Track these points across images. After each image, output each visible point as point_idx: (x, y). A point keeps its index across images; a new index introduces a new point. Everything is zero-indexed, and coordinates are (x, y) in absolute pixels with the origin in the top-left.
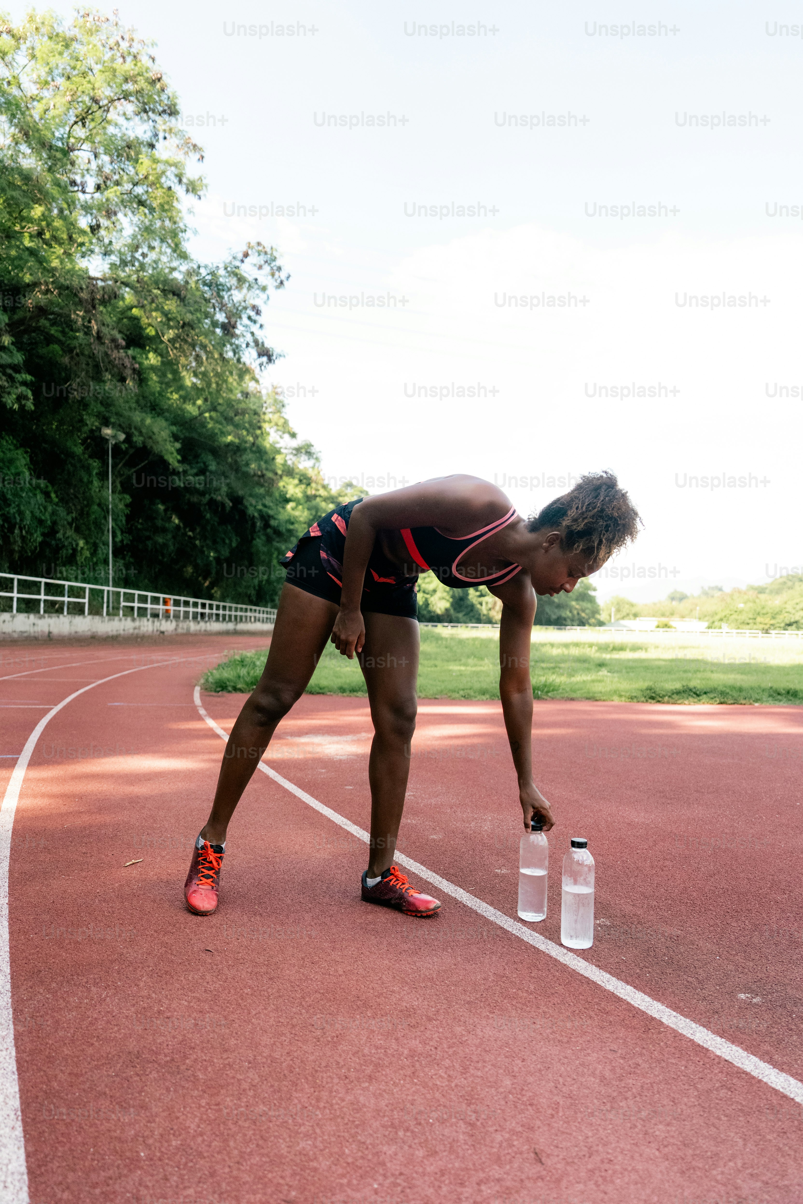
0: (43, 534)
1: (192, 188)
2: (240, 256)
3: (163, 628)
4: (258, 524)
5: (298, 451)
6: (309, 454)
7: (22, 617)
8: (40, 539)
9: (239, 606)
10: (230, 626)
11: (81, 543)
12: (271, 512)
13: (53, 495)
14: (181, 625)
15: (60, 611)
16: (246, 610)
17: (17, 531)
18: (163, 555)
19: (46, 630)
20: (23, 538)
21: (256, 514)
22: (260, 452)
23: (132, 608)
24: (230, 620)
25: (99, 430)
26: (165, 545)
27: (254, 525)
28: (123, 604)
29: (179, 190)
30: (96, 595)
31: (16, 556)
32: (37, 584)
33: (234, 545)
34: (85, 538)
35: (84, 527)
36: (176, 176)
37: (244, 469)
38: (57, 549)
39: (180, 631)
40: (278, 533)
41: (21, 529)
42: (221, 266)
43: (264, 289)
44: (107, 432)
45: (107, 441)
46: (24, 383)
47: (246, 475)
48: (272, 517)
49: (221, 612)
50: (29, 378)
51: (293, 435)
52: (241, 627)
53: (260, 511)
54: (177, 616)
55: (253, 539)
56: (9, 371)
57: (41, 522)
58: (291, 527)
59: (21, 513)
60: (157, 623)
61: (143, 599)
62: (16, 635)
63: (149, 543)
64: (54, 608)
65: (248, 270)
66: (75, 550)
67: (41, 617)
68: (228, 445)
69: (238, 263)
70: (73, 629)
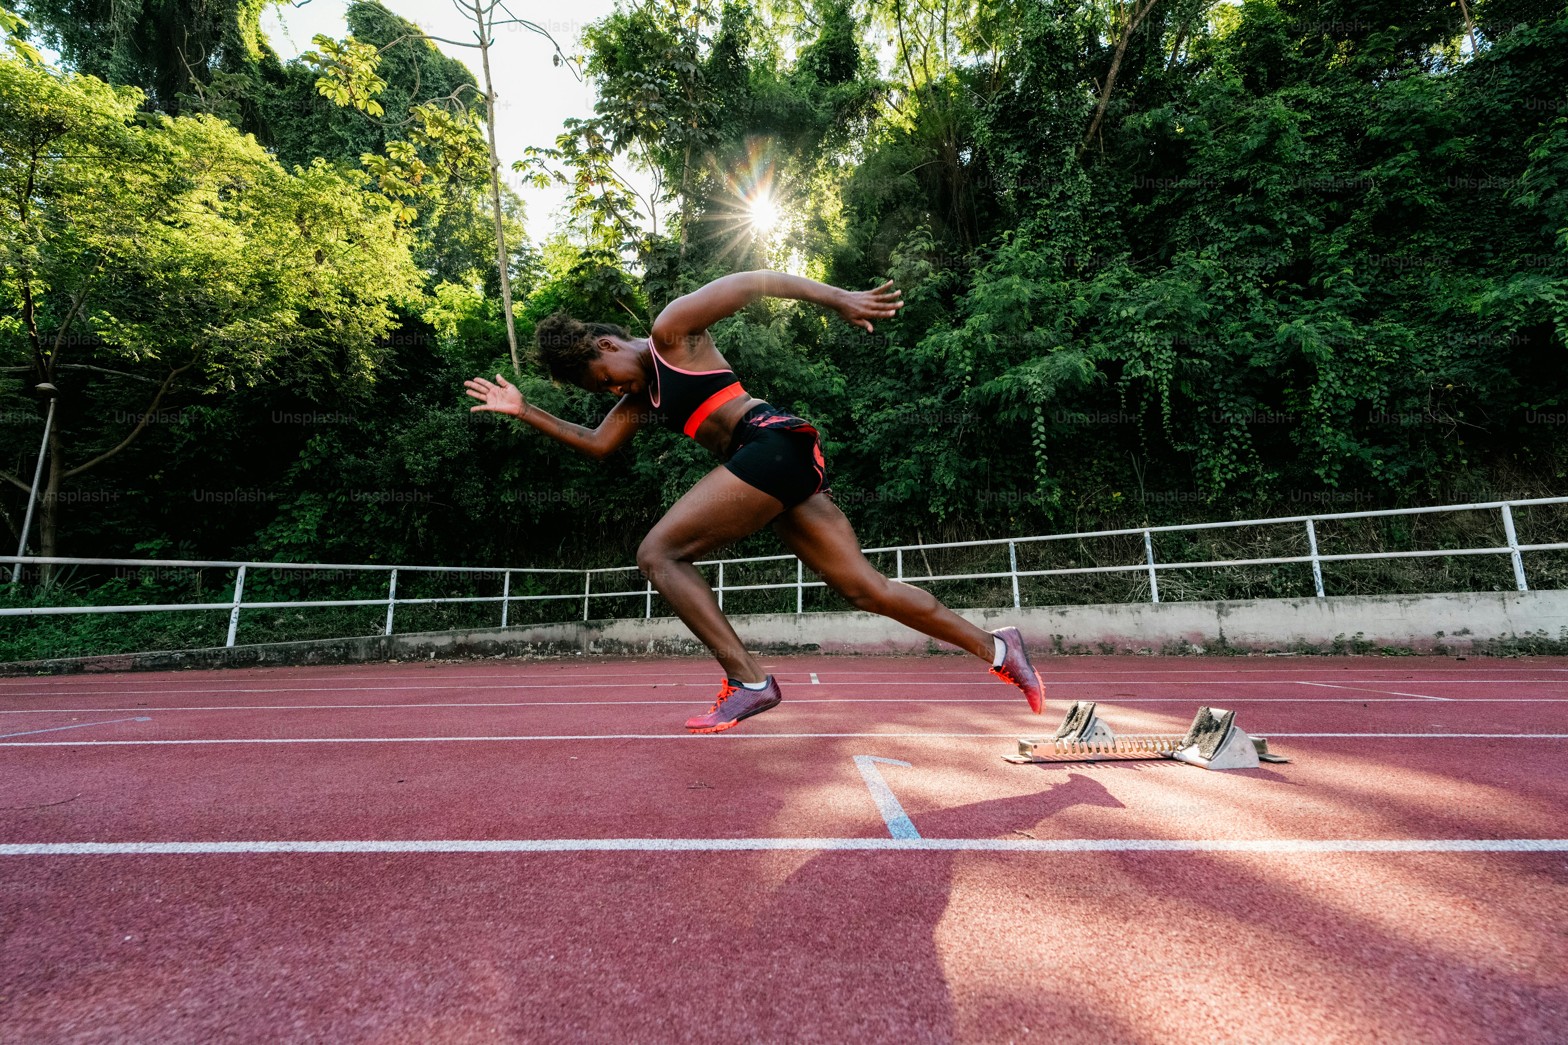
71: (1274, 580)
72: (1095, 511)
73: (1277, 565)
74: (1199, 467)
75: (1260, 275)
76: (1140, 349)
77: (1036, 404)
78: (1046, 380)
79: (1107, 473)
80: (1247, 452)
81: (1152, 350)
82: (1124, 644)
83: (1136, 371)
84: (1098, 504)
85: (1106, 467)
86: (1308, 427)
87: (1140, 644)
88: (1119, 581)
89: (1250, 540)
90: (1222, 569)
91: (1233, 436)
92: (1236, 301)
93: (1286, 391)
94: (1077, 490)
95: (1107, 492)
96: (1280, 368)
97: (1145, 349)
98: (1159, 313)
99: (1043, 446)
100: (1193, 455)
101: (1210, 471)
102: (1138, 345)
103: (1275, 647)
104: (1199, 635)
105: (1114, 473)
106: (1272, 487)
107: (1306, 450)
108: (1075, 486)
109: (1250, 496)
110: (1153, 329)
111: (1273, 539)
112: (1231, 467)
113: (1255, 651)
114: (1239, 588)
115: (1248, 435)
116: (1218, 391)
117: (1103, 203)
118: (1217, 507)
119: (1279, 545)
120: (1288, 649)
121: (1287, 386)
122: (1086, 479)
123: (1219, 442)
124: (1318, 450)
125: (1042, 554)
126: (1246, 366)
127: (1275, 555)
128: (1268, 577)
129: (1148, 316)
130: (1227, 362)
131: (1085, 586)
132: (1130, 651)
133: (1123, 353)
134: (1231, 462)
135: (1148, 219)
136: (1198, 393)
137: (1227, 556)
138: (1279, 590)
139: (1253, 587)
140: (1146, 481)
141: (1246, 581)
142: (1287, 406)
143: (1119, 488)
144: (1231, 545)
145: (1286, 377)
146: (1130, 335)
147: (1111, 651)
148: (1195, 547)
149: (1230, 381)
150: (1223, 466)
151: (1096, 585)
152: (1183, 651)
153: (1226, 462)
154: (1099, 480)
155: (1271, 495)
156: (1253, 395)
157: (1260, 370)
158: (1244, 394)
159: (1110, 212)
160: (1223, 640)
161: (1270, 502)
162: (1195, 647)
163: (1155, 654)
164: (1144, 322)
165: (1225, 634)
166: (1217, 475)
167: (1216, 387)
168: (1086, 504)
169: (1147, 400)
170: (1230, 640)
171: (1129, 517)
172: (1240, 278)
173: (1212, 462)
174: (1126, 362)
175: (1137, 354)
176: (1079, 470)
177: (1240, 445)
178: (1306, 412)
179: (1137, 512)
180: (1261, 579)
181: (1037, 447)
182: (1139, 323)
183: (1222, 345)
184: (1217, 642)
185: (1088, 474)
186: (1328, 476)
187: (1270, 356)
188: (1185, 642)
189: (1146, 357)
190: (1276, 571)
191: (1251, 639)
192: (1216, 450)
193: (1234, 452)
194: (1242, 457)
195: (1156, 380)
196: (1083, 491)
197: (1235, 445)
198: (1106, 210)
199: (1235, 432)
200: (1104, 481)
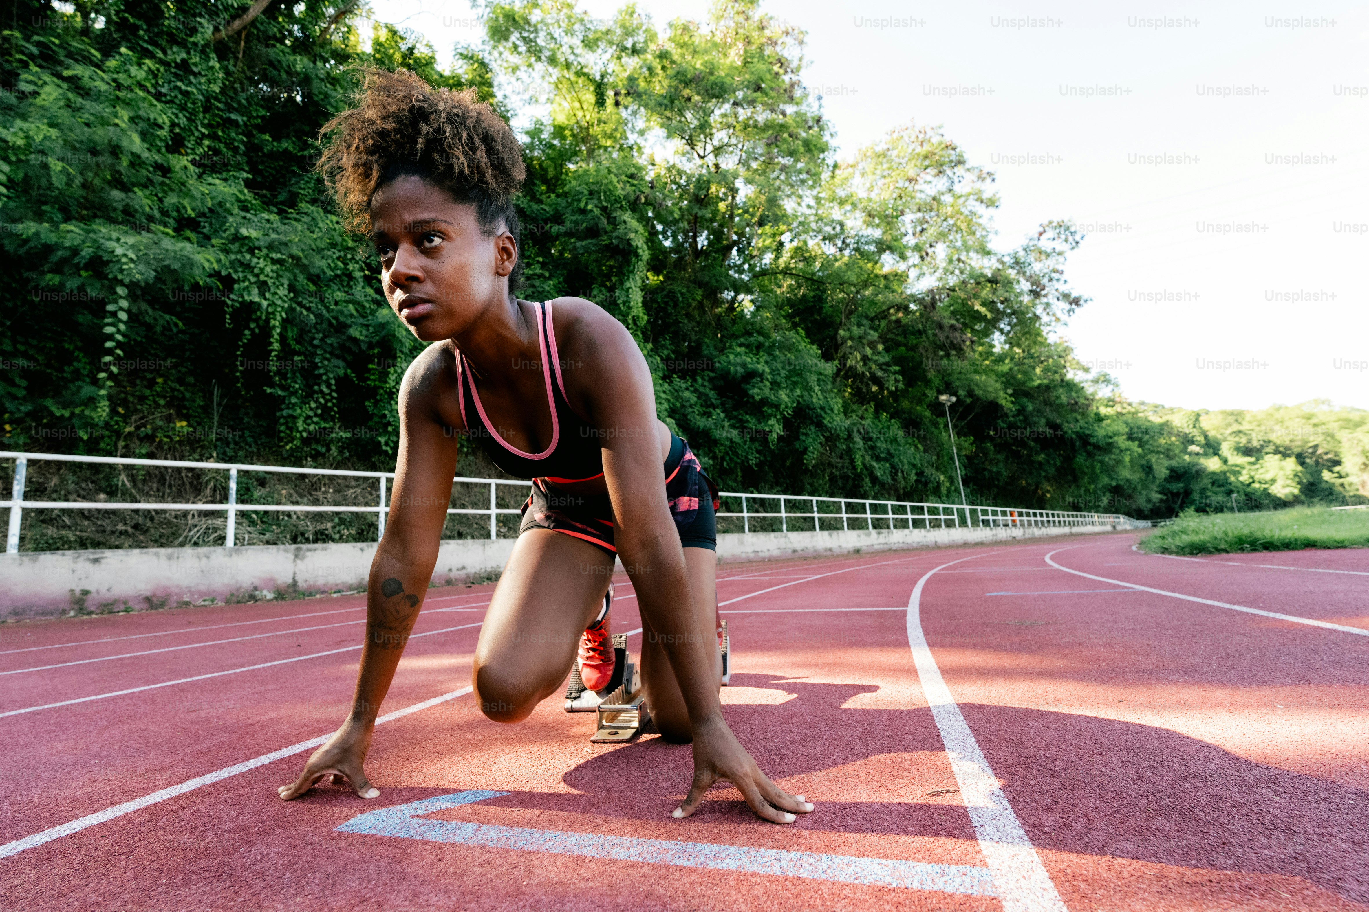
0: (917, 474)
1: (991, 203)
2: (1036, 236)
3: (1014, 535)
4: (1077, 443)
5: (1096, 381)
6: (1107, 381)
7: (916, 531)
8: (915, 478)
9: (1070, 513)
10: (1066, 530)
11: (942, 478)
12: (1087, 432)
13: (919, 446)
14: (1027, 531)
15: (939, 526)
16: (1077, 516)
17: (900, 474)
18: (998, 480)
19: (933, 540)
20: (904, 478)
21: (1074, 436)
22: (1070, 386)
23: (988, 521)
24: (1065, 525)
25: (937, 398)
26: (999, 473)
27: (1073, 445)
28: (981, 518)
29: (980, 209)
30: (961, 513)
31: (901, 492)
32: (922, 508)
33: (1058, 464)
34: (943, 474)
35: (941, 467)
36: (977, 200)
37: (1058, 402)
38: (926, 484)
39: (1027, 536)
40: (1097, 447)
41: (902, 472)
42: (1020, 250)
43: (1060, 254)
44: (943, 398)
45: (944, 404)
46: (895, 373)
47: (1061, 406)
48: (1089, 436)
49: (1056, 519)
50: (897, 368)
51: (1087, 370)
52: (1076, 530)
53: (1077, 433)
54: (1022, 525)
55: (1075, 457)
56: (884, 367)
57: (914, 466)
58: (1111, 440)
59: (900, 461)
60: (1009, 531)
61: (995, 513)
62: (915, 545)
63: (986, 473)
64: (936, 525)
65: (1045, 244)
66: (938, 483)
67: (929, 531)
68: (1039, 386)
69: (1035, 242)
70: (951, 538)
71: (334, 527)
72: (150, 438)
73: (337, 513)
74: (285, 413)
75: (364, 262)
76: (257, 276)
77: (121, 283)
78: (142, 259)
79: (173, 398)
80: (331, 409)
81: (270, 282)
82: (181, 595)
83: (249, 294)
84: (155, 430)
85: (173, 390)
86: (381, 400)
87: (201, 594)
88: (169, 523)
89: (316, 490)
90: (289, 515)
91: (321, 392)
92: (344, 274)
93: (370, 366)
94: (126, 408)
95: (169, 419)
96: (371, 346)
97: (262, 278)
98: (283, 249)
99: (119, 337)
100: (282, 400)
101: (295, 418)
102: (256, 271)
103: (339, 587)
104: (272, 580)
105: (184, 398)
106: (345, 445)
107: (376, 419)
108: (125, 403)
109: (324, 450)
110: (274, 261)
111: (335, 491)
112: (315, 419)
113: (323, 593)
114: (303, 534)
115: (335, 395)
116: (316, 347)
117: (230, 109)
118: (292, 455)
119: (338, 497)
120: (350, 588)
121: (372, 362)
122: (142, 399)
123: (309, 394)
124: (384, 421)
125: (54, 481)
126: (344, 333)
127: (336, 504)
128: (329, 525)
129: (270, 247)
130: (330, 324)
131: (120, 527)
132: (187, 603)
133: (236, 271)
134: (316, 415)
135: (273, 155)
136: (298, 342)
137: (293, 503)
138: (337, 536)
139: (316, 533)
140: (221, 416)
141: (310, 528)
142: (369, 379)
143: (187, 417)
144: (297, 492)
145: (374, 354)
146: (248, 257)
147: (162, 605)
148: (264, 491)
149: (329, 341)
150: (309, 417)
151: (136, 527)
152: (252, 597)
153: (311, 413)
154: (162, 402)
155: (341, 452)
156: (345, 360)
157: (355, 340)
158: (338, 357)
159: (236, 122)
160: (295, 583)
161: (339, 458)
162: (265, 592)
163: (221, 604)
164: (265, 251)
165: (297, 578)
166: (300, 425)
167: (316, 342)
168: (138, 428)
169: (252, 330)
170: (301, 584)
171: (194, 451)
172: (349, 256)
173: (299, 411)
174: (238, 281)
175: (253, 279)
176: (134, 385)
177: (327, 401)
178: (383, 388)
179: (203, 447)
180: (323, 527)
181: (110, 337)
182: (259, 249)
183: (327, 308)
184: (289, 586)
185: (147, 392)
186: (387, 444)
187: (364, 333)
188: (256, 589)
189: (263, 287)
190: (336, 520)
191: (321, 582)
192: (304, 401)
193: (320, 406)
194: (325, 414)
195: (268, 313)
196: (136, 411)
197: (322, 401)
198: (233, 116)
199: (326, 390)
200: (168, 405)
